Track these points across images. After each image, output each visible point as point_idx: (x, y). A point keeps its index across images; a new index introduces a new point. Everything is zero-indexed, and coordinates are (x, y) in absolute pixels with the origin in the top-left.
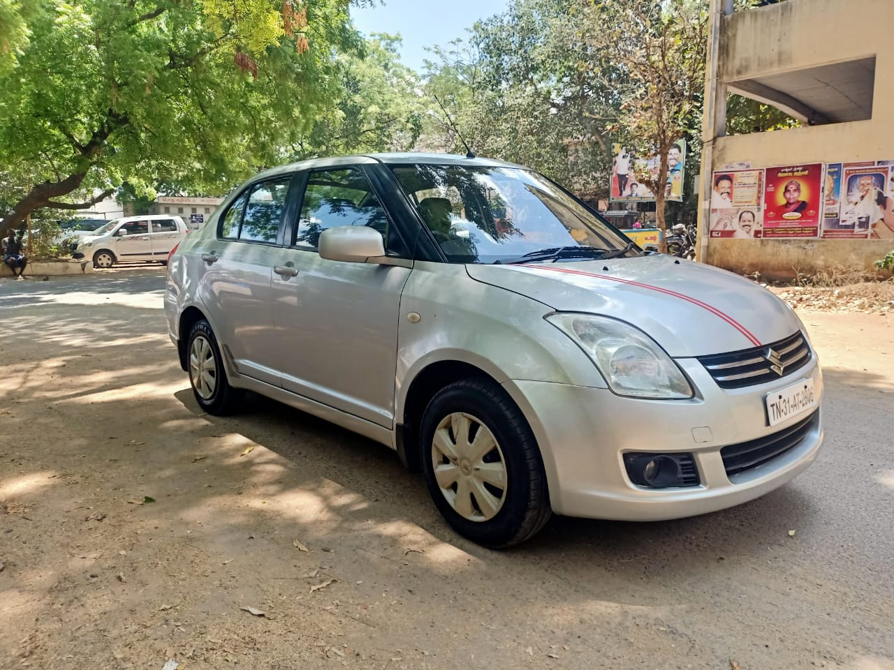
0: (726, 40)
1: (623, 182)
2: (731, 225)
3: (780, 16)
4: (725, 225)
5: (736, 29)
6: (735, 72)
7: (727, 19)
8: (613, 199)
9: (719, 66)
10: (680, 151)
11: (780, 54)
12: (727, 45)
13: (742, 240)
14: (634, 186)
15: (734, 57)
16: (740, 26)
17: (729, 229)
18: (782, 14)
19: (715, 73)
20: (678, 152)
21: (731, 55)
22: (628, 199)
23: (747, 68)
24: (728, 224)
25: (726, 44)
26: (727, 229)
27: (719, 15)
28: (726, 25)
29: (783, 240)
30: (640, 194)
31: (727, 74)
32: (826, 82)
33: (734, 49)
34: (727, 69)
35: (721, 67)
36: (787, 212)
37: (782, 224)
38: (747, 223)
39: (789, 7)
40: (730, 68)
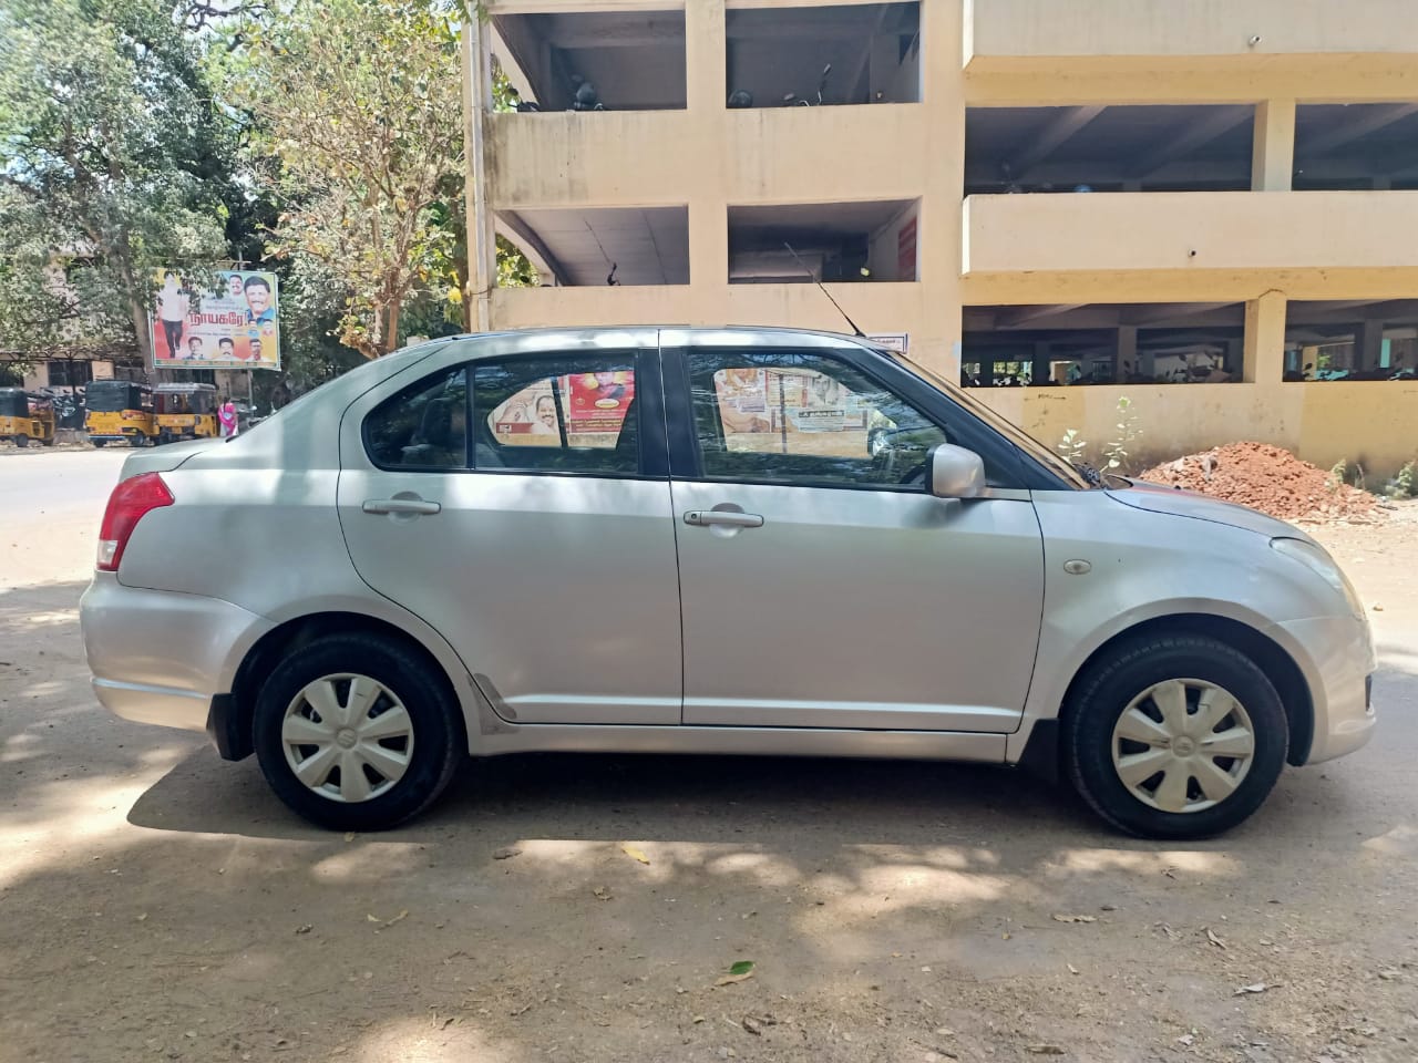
0: (493, 148)
1: (174, 335)
2: (526, 415)
3: (566, 131)
4: (517, 416)
5: (507, 137)
6: (510, 196)
7: (492, 119)
8: (158, 362)
9: (486, 185)
10: (269, 291)
11: (571, 183)
12: (495, 157)
13: (543, 436)
14: (195, 342)
15: (507, 175)
16: (511, 131)
17: (522, 420)
18: (569, 129)
19: (482, 194)
20: (266, 292)
21: (502, 173)
22: (186, 363)
23: (527, 194)
24: (522, 415)
25: (493, 155)
26: (521, 421)
27: (480, 112)
28: (491, 127)
29: (599, 436)
30: (208, 357)
31: (499, 198)
32: (590, 223)
33: (506, 166)
34: (498, 191)
35: (489, 186)
36: (601, 398)
37: (596, 414)
38: (548, 413)
39: (577, 121)
40: (502, 190)
